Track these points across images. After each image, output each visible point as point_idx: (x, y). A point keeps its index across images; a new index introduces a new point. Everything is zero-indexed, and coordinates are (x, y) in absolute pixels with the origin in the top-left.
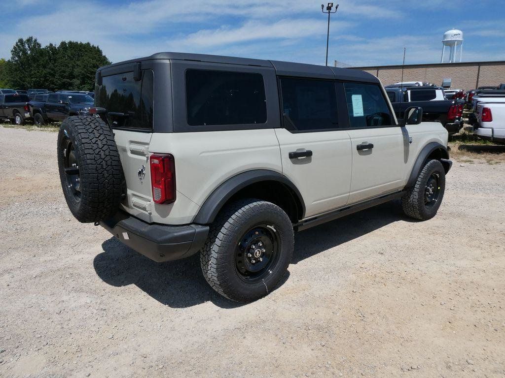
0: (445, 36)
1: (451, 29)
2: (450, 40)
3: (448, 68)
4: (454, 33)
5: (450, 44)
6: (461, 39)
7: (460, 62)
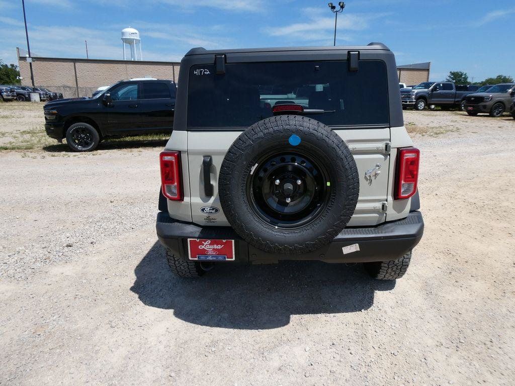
0: (123, 34)
1: (128, 27)
2: (129, 37)
3: (146, 66)
4: (130, 31)
5: (129, 42)
6: (138, 38)
7: (142, 60)
